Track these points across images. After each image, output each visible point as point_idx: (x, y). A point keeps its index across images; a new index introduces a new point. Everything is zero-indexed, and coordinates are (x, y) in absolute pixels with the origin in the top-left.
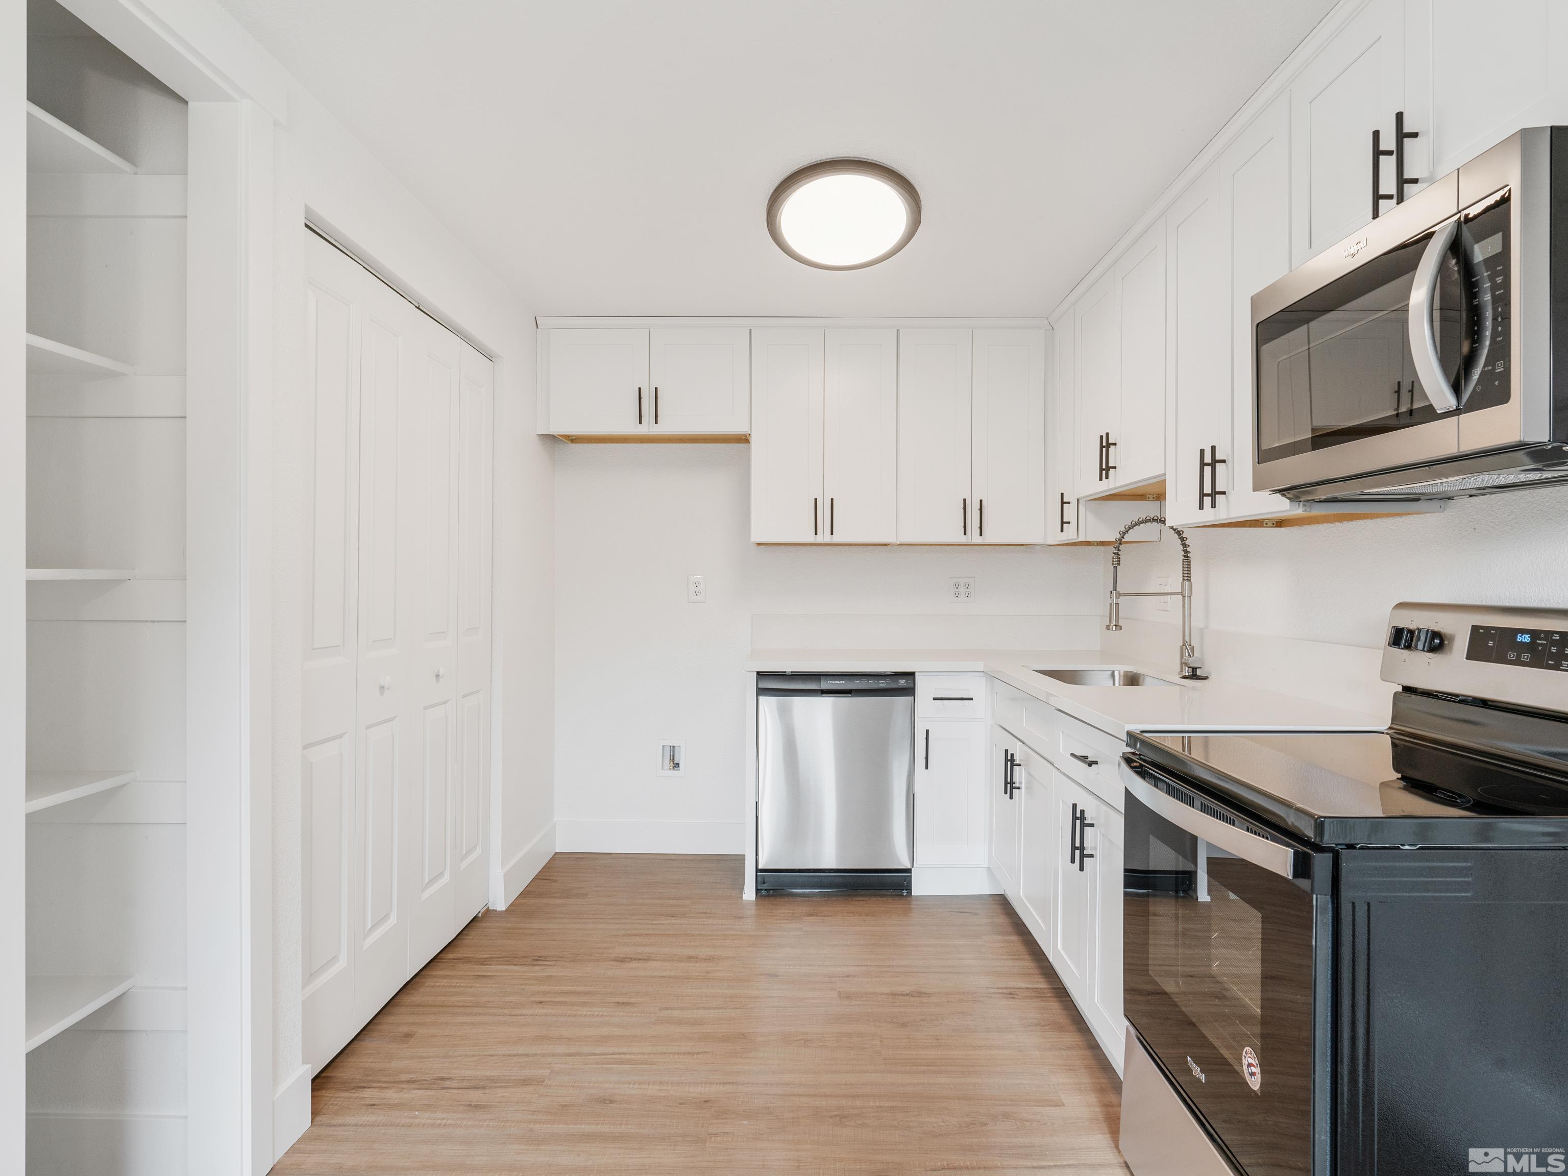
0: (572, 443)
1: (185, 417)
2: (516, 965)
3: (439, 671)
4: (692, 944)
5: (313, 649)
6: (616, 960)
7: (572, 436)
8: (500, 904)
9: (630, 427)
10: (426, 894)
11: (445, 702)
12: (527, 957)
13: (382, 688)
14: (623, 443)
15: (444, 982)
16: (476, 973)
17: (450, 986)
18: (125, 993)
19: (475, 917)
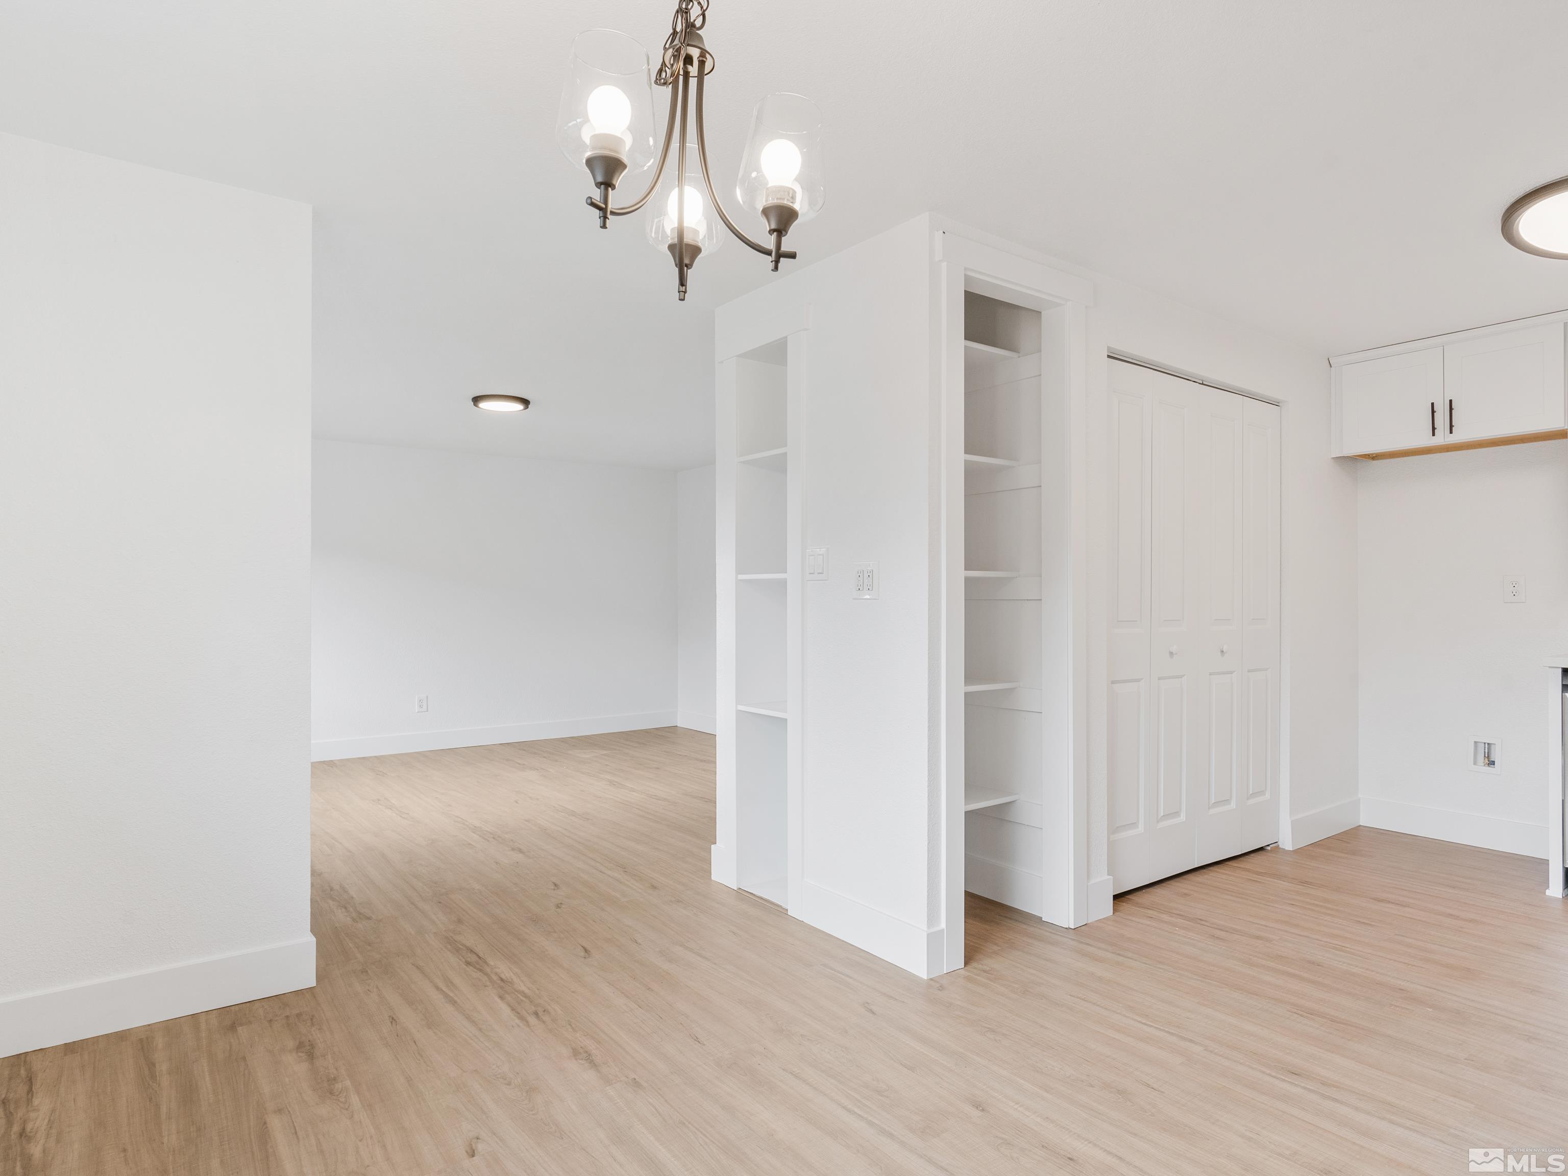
0: (1373, 460)
1: (1041, 486)
2: (1284, 881)
3: (1223, 649)
4: (1460, 908)
5: (1118, 621)
6: (1375, 899)
7: (1372, 454)
8: (1287, 843)
9: (1424, 439)
10: (1212, 811)
11: (1231, 673)
12: (1297, 879)
13: (1171, 654)
14: (1427, 454)
15: (1224, 877)
16: (1250, 878)
17: (1227, 880)
18: (1015, 801)
19: (1262, 847)
